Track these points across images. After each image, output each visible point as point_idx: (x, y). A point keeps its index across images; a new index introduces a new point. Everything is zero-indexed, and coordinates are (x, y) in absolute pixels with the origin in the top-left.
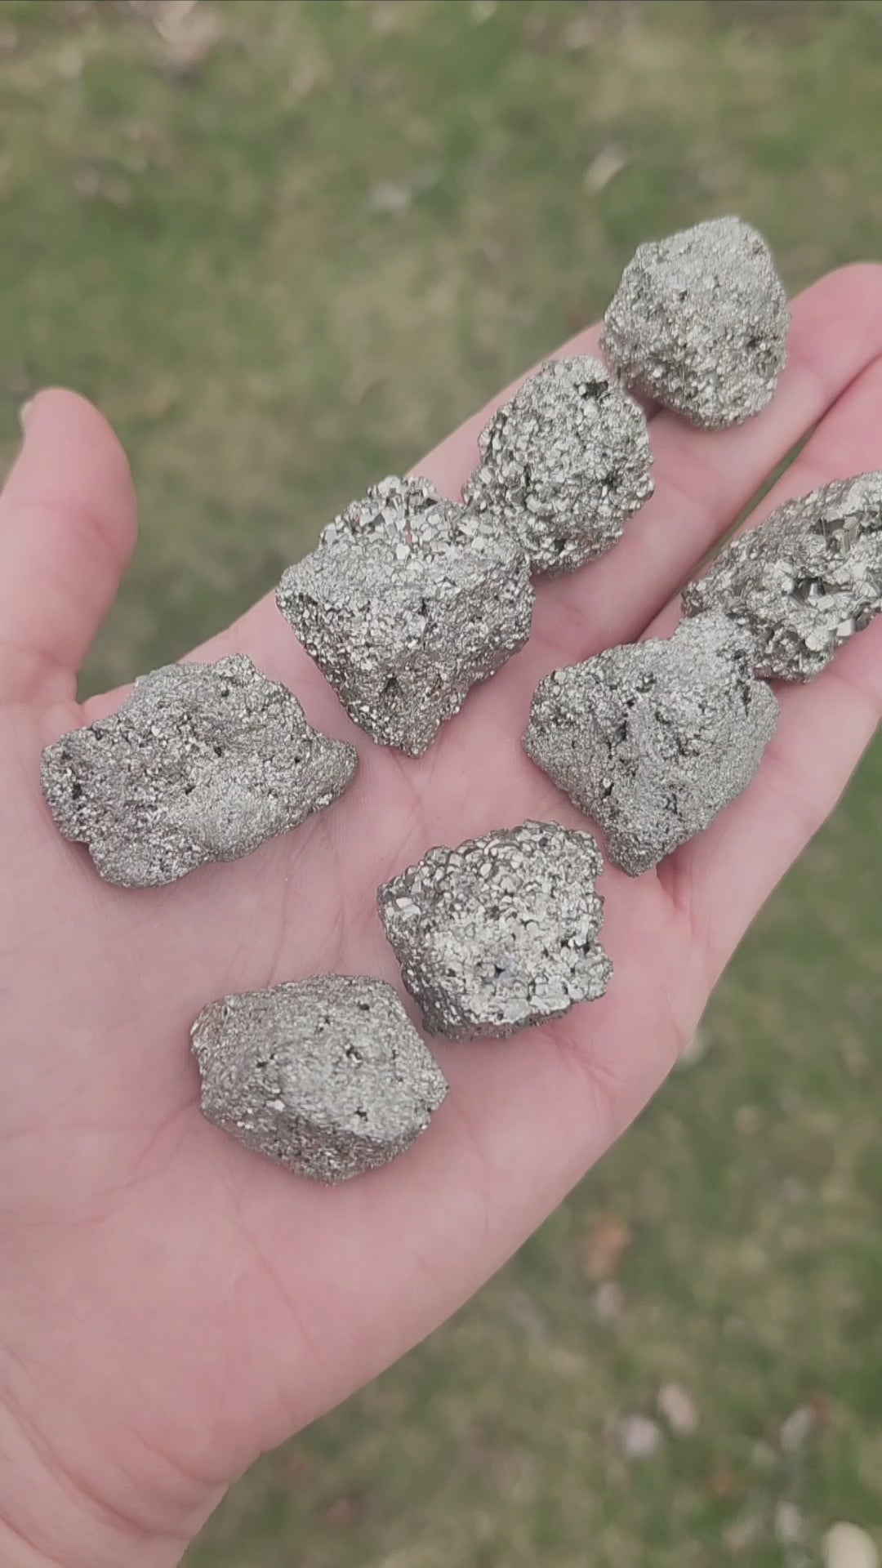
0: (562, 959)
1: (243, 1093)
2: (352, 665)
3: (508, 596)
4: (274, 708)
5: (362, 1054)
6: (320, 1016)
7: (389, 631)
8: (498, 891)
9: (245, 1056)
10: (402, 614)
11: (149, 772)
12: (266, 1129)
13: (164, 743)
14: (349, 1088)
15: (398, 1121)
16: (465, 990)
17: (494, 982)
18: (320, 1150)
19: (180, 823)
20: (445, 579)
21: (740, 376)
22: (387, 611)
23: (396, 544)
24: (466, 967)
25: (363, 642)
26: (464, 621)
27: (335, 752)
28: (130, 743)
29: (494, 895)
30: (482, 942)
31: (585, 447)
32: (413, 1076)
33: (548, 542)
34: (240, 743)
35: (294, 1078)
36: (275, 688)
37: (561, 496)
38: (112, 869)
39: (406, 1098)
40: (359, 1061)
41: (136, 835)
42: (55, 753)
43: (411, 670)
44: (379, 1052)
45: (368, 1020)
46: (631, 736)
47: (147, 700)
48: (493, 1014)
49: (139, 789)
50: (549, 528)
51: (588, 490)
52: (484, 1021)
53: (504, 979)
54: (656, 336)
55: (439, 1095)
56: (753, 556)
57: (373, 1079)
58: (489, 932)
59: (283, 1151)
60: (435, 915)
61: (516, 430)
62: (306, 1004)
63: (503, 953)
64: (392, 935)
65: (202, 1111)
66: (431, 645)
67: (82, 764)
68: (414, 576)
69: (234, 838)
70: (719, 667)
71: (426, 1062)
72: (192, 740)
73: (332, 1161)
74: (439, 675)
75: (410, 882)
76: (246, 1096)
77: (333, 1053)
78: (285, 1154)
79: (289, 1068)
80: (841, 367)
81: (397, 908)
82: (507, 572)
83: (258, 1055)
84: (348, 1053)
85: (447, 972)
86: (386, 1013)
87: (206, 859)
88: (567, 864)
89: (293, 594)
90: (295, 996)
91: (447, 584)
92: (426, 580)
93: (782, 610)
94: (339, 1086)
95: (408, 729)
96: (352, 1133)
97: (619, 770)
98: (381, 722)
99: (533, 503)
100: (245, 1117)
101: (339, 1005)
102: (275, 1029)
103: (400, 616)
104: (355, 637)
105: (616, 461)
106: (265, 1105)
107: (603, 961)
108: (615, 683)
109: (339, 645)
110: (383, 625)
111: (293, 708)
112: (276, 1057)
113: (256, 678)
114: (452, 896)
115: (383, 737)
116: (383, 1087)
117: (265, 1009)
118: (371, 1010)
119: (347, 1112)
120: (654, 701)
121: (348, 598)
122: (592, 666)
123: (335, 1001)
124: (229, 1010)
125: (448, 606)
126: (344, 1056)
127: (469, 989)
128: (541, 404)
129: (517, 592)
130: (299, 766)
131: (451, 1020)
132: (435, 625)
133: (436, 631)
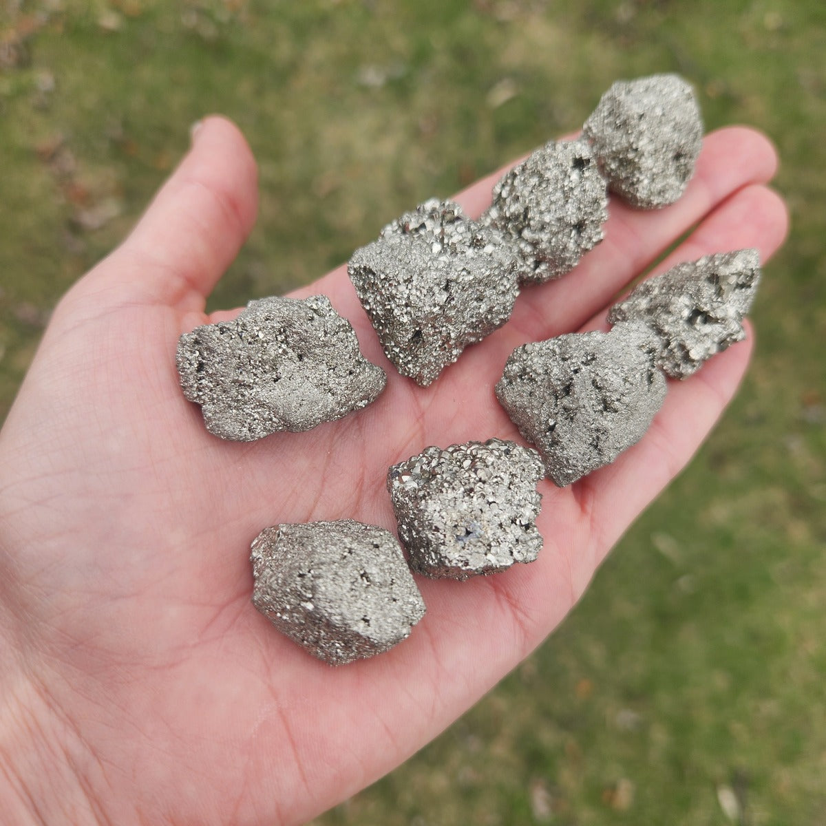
0: (511, 531)
1: (285, 594)
2: (394, 317)
3: (502, 288)
4: (341, 335)
5: (371, 578)
6: (345, 548)
7: (422, 298)
8: (475, 479)
9: (290, 568)
10: (432, 288)
11: (252, 362)
12: (297, 621)
13: (265, 345)
14: (360, 601)
15: (390, 630)
16: (444, 542)
17: (465, 540)
18: (332, 641)
19: (267, 401)
20: (464, 269)
21: (665, 177)
22: (423, 284)
23: (432, 243)
24: (447, 526)
25: (404, 303)
26: (471, 300)
27: (375, 372)
28: (243, 340)
29: (472, 480)
30: (459, 511)
31: (567, 201)
32: (403, 599)
33: (531, 260)
34: (316, 354)
35: (323, 588)
36: (343, 322)
37: (546, 231)
38: (216, 425)
39: (398, 614)
40: (368, 583)
41: (236, 404)
42: (189, 338)
43: (432, 326)
44: (383, 579)
45: (378, 555)
46: (574, 393)
47: (258, 314)
48: (462, 561)
49: (244, 373)
50: (533, 251)
51: (563, 230)
52: (455, 565)
53: (472, 539)
54: (618, 140)
55: (419, 616)
56: (664, 291)
57: (377, 597)
58: (465, 506)
59: (306, 638)
60: (430, 488)
61: (524, 183)
62: (336, 538)
63: (473, 521)
64: (397, 500)
65: (253, 602)
66: (448, 312)
67: (208, 349)
68: (442, 265)
69: (302, 417)
70: (638, 356)
71: (413, 590)
72: (284, 346)
73: (339, 650)
74: (449, 333)
75: (411, 466)
76: (287, 596)
77: (352, 574)
78: (307, 641)
79: (321, 580)
80: (725, 185)
81: (401, 481)
82: (505, 271)
83: (300, 568)
84: (362, 576)
85: (434, 528)
86: (390, 552)
87: (280, 428)
88: (522, 468)
89: (360, 267)
90: (328, 531)
91: (464, 273)
92: (451, 269)
93: (678, 329)
94: (353, 598)
95: (423, 366)
96: (358, 633)
97: (562, 415)
98: (406, 360)
99: (526, 233)
100: (284, 610)
101: (360, 543)
102: (313, 552)
103: (430, 289)
104: (399, 299)
105: (586, 213)
106: (299, 604)
107: (538, 537)
108: (567, 357)
109: (387, 303)
110: (418, 293)
111: (353, 338)
112: (312, 572)
113: (332, 313)
114: (442, 477)
115: (405, 370)
116: (382, 604)
117: (308, 537)
118: (380, 549)
119: (356, 618)
120: (593, 372)
121: (397, 272)
122: (551, 344)
123: (357, 539)
124: (281, 533)
125: (464, 287)
126: (359, 577)
127: (447, 542)
128: (543, 167)
129: (508, 287)
130: (352, 377)
131: (431, 562)
132: (453, 299)
133: (453, 303)
